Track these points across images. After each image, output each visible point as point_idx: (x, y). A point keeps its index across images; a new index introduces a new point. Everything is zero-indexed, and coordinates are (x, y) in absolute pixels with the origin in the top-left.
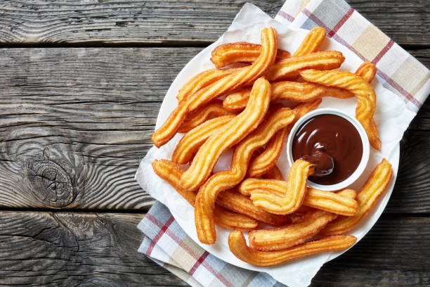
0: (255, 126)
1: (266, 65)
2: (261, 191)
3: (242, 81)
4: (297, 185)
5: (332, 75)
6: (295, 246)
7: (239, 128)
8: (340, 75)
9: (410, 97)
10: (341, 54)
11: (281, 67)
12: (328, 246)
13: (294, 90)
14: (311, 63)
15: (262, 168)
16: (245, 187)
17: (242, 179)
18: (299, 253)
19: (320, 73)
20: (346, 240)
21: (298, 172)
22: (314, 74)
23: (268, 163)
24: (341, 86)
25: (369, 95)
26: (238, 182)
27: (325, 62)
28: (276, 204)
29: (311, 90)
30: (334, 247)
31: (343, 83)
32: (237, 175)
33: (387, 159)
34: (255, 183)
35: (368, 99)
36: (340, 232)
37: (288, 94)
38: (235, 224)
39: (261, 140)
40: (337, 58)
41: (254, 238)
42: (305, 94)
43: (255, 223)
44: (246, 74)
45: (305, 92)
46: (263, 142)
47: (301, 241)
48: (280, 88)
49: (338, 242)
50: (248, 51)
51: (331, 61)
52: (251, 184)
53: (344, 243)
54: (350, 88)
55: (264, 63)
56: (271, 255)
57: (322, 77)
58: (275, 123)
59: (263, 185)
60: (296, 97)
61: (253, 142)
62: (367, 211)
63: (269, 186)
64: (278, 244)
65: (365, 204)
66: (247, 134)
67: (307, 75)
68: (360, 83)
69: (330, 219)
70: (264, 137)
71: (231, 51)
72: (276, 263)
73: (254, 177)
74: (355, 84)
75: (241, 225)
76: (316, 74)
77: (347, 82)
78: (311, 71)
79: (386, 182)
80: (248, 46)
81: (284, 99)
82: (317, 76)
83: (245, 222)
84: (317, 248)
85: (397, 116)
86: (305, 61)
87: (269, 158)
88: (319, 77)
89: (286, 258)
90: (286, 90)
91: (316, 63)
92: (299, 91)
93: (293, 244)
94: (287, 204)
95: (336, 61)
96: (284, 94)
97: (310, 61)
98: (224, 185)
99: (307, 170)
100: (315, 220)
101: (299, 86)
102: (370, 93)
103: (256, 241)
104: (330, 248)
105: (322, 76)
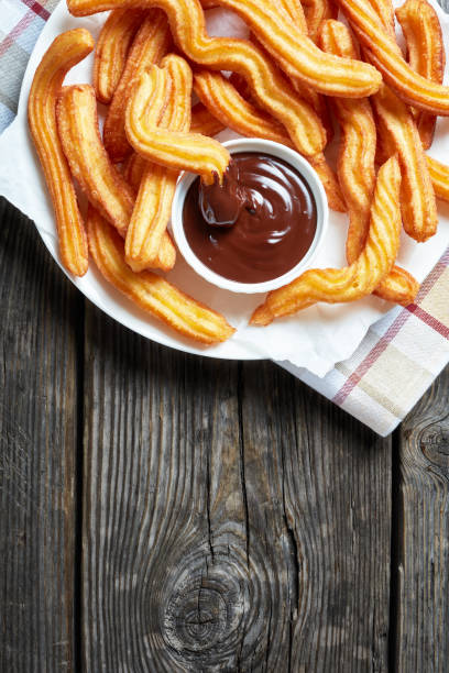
0: (291, 70)
1: (406, 87)
2: (169, 88)
3: (374, 45)
4: (182, 147)
5: (391, 213)
6: (66, 160)
7: (287, 38)
8: (392, 228)
9: (354, 380)
10: (433, 234)
11: (403, 123)
12: (67, 223)
13: (361, 147)
14: (412, 175)
15: (212, 93)
16: (175, 62)
17: (191, 56)
18: (54, 170)
19: (395, 193)
20: (80, 257)
21: (207, 151)
22: (392, 180)
23: (222, 102)
24: (371, 231)
25: (356, 285)
26: (184, 47)
27: (417, 201)
28: (145, 108)
29: (361, 183)
30: (65, 235)
31: (377, 234)
32: (197, 46)
33: (235, 336)
34: (183, 81)
35: (349, 284)
36: (94, 250)
37: (352, 138)
38: (106, 56)
39: (265, 86)
40: (426, 223)
41: (80, 90)
42: (354, 172)
43: (109, 93)
44: (388, 51)
45: (359, 170)
46: (260, 91)
47: (76, 170)
48: (363, 121)
49: (76, 242)
50: (429, 63)
51: (418, 214)
52: (181, 73)
53: (73, 252)
54: (369, 249)
55: (410, 84)
56: (49, 122)
57: (387, 196)
58: (298, 113)
59: (179, 99)
60: (346, 153)
61: (261, 71)
62: (136, 298)
63: (178, 109)
64: (70, 130)
65: (148, 292)
66: (276, 55)
67: (390, 169)
68: (379, 266)
69: (119, 224)
70: (271, 93)
71: (428, 33)
72: (35, 130)
73: (194, 82)
74: (379, 257)
75: (106, 67)
76: (393, 184)
77: (380, 241)
78: (398, 176)
79: (191, 331)
80: (439, 63)
81: (343, 133)
82: (390, 186)
83: (110, 74)
84: (64, 203)
85: (318, 351)
86: (417, 165)
87: (231, 104)
88: (387, 189)
89: (44, 147)
90: (360, 134)
91: (414, 183)
92: (359, 158)
93: (70, 156)
94: (146, 128)
95: (419, 223)
96: (353, 130)
97: (417, 173)
98: (179, 17)
99: (211, 167)
100: (117, 195)
101: (368, 158)
102: (360, 287)
103: (75, 93)
104: (64, 228)
105: (390, 194)
